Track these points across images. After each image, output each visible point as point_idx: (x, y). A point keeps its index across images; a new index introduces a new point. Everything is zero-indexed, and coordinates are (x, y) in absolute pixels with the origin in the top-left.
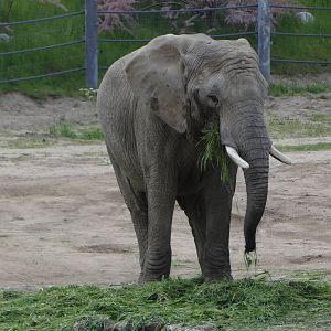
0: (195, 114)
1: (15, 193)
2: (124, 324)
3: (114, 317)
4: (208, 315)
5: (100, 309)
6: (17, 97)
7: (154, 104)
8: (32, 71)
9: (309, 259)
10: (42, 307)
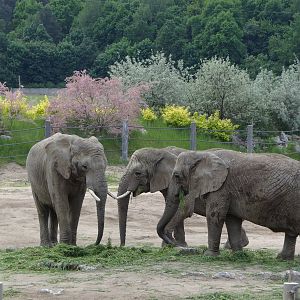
0: (75, 172)
1: (12, 206)
2: (60, 264)
3: (56, 261)
4: (98, 260)
5: (50, 257)
6: (13, 165)
7: (56, 164)
8: (21, 153)
9: (143, 238)
10: (24, 255)
